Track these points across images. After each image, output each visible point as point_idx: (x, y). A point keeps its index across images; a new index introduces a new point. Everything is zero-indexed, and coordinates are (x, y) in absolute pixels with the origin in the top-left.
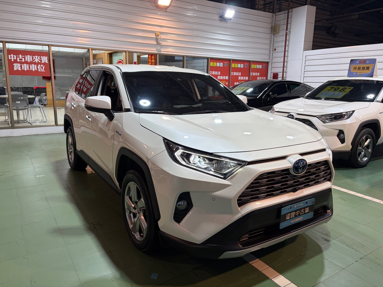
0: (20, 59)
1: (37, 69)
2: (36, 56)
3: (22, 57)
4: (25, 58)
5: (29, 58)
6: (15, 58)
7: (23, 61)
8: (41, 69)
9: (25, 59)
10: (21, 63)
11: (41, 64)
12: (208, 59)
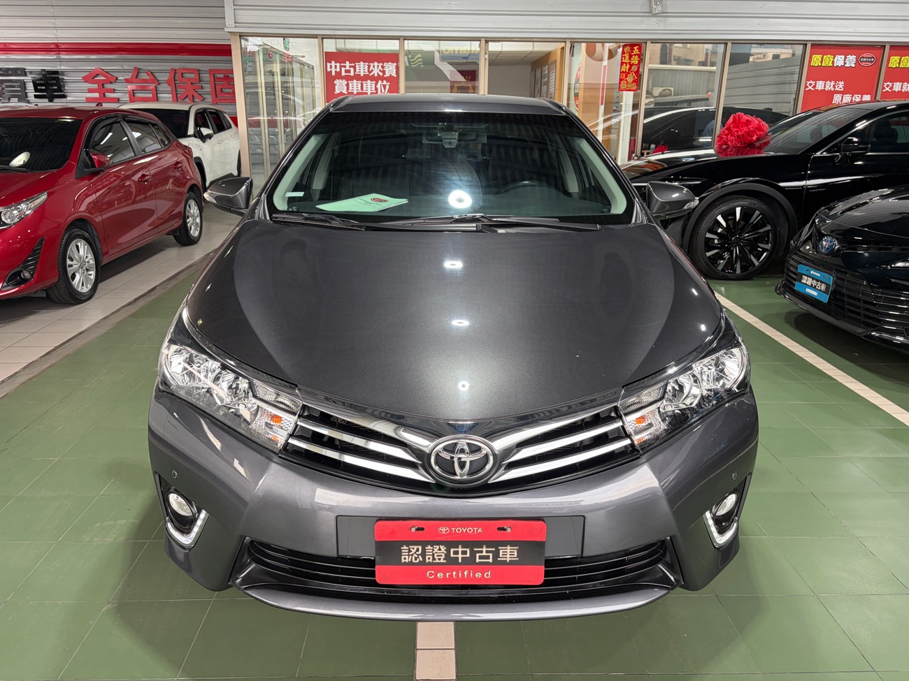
0: (346, 71)
1: (376, 89)
2: (376, 64)
3: (350, 67)
4: (354, 67)
5: (362, 68)
6: (338, 70)
7: (352, 74)
8: (383, 91)
9: (355, 71)
10: (348, 78)
11: (382, 78)
12: (806, 44)
